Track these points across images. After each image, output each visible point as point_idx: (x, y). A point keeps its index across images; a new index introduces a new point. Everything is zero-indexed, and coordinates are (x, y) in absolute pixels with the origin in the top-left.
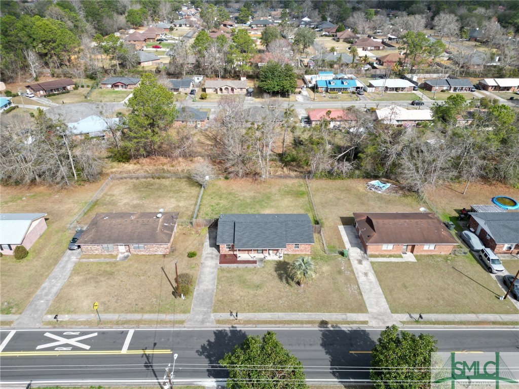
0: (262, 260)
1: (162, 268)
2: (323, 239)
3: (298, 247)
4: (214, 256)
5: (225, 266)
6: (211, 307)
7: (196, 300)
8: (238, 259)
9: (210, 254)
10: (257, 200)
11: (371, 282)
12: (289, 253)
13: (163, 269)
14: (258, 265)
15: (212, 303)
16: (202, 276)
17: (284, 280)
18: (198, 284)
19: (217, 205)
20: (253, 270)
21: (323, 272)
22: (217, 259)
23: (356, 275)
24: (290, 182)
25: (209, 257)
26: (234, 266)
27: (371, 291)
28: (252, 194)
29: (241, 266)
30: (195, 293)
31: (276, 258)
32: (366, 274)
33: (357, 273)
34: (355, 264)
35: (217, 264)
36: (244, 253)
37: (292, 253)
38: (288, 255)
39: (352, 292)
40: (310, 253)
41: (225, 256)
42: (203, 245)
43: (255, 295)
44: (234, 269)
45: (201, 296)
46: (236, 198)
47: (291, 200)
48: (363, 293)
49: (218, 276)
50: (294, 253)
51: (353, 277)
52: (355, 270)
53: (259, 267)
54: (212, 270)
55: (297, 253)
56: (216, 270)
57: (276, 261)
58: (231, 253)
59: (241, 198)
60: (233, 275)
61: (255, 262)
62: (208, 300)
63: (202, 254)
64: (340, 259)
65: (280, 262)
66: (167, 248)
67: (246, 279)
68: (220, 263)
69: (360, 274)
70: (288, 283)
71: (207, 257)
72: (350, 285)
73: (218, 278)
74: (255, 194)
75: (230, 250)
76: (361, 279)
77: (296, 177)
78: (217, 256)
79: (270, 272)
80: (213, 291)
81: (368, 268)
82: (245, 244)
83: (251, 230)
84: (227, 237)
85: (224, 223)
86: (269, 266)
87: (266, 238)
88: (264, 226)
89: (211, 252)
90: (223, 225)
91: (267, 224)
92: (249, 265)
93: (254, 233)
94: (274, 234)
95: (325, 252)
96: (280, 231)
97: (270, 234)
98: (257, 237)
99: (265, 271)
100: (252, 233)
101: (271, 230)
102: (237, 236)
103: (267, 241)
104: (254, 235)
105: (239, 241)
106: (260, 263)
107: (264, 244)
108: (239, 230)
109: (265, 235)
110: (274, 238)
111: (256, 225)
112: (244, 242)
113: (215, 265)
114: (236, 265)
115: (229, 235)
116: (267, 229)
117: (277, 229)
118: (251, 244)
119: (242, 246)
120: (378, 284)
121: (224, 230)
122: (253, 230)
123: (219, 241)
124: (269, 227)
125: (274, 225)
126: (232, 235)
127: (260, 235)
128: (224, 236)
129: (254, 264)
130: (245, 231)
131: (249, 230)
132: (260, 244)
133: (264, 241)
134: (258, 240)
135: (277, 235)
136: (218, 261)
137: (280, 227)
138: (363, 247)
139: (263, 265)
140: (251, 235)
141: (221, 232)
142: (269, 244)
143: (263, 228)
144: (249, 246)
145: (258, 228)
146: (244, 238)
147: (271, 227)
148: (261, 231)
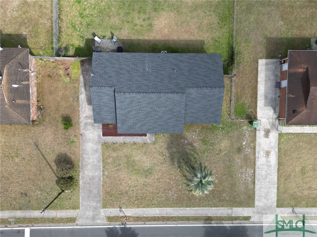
1: (35, 143)
6: (100, 201)
7: (83, 192)
11: (269, 166)
14: (148, 139)
15: (100, 195)
16: (85, 156)
18: (82, 168)
21: (220, 150)
22: (98, 127)
23: (257, 155)
27: (266, 178)
29: (128, 140)
30: (81, 182)
32: (268, 153)
33: (259, 152)
35: (100, 136)
39: (245, 180)
44: (121, 144)
45: (88, 186)
48: (256, 182)
49: (103, 157)
52: (257, 147)
53: (149, 142)
54: (95, 147)
56: (100, 147)
60: (121, 154)
61: (144, 134)
62: (95, 191)
67: (134, 161)
68: (104, 135)
69: (262, 153)
70: (179, 167)
72: (246, 170)
73: (103, 161)
76: (261, 160)
79: (161, 150)
80: (100, 180)
81: (273, 145)
82: (131, 127)
83: (138, 107)
84: (106, 114)
85: (99, 91)
86: (160, 141)
87: (158, 118)
88: (156, 101)
89: (90, 115)
90: (98, 94)
91: (161, 97)
92: (137, 138)
93: (142, 111)
94: (170, 113)
95: (229, 115)
96: (178, 109)
97: (164, 113)
98: (146, 117)
99: (155, 148)
100: (141, 112)
101: (166, 108)
102: (120, 116)
103: (159, 123)
104: (143, 115)
105: (123, 123)
106: (150, 136)
107: (156, 128)
108: (121, 106)
109: (157, 115)
110: (169, 119)
111: (146, 99)
112: (129, 124)
113: (98, 138)
114: (123, 138)
115: (109, 111)
116: (160, 105)
117: (173, 105)
118: (139, 128)
119: (127, 130)
120: (277, 169)
121: (100, 102)
122: (141, 106)
123: (97, 120)
124: (164, 102)
125: (171, 99)
126: (113, 110)
127: (150, 114)
128: (103, 112)
129: (144, 137)
130: (131, 109)
131: (136, 106)
132: (151, 128)
133: (156, 124)
134: (148, 121)
135: (173, 115)
136: (100, 131)
137: (178, 102)
138: (279, 107)
139: (154, 138)
140: (139, 115)
141: (98, 106)
142: (162, 127)
143: (155, 104)
144: (137, 130)
145: (148, 104)
146: (130, 118)
147: (166, 103)
148: (152, 109)
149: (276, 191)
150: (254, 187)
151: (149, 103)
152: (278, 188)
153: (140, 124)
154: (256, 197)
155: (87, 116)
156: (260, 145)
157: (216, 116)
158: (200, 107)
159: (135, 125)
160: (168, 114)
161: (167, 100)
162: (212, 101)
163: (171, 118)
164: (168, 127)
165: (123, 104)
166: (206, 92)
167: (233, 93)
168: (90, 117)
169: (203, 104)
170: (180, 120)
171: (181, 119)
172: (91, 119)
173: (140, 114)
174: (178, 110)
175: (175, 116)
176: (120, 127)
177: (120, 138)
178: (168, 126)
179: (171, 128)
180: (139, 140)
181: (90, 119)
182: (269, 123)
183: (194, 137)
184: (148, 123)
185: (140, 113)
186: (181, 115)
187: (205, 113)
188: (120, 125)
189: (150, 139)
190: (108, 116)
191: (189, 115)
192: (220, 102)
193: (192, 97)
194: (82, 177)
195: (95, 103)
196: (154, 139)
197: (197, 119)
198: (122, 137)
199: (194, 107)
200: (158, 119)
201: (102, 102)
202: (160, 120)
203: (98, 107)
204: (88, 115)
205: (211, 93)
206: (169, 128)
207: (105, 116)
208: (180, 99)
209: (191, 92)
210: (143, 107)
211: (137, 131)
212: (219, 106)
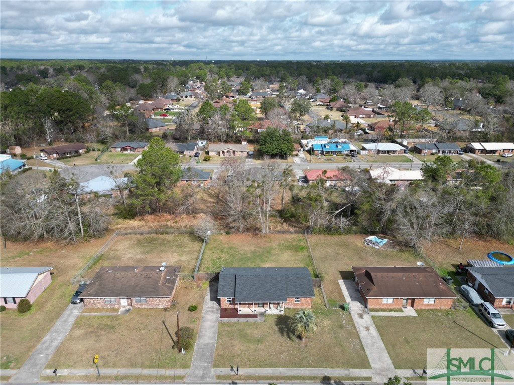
0: (262, 314)
1: (163, 321)
2: (324, 293)
3: (299, 301)
4: (214, 310)
5: (226, 320)
6: (212, 362)
7: (196, 355)
8: (239, 313)
9: (210, 308)
10: (258, 254)
11: (373, 337)
12: (290, 307)
13: (164, 323)
14: (259, 319)
15: (212, 358)
16: (202, 330)
17: (285, 334)
18: (199, 338)
19: (218, 259)
20: (254, 324)
21: (324, 327)
22: (217, 313)
23: (358, 329)
24: (289, 237)
25: (210, 311)
26: (235, 320)
27: (373, 346)
28: (252, 248)
29: (241, 320)
30: (195, 348)
31: (277, 312)
32: (367, 329)
33: (359, 328)
34: (356, 318)
35: (217, 318)
36: (245, 307)
37: (293, 307)
38: (289, 309)
39: (354, 347)
40: (310, 307)
41: (226, 309)
42: (204, 299)
43: (256, 350)
44: (235, 323)
46: (237, 252)
47: (291, 254)
48: (365, 348)
49: (218, 330)
50: (295, 307)
51: (354, 331)
52: (356, 325)
53: (259, 321)
54: (213, 324)
55: (298, 307)
56: (217, 324)
57: (277, 315)
58: (232, 306)
59: (242, 252)
60: (234, 329)
61: (255, 316)
63: (202, 308)
64: (340, 313)
65: (281, 316)
66: (169, 302)
67: (246, 333)
68: (220, 317)
69: (362, 328)
70: (289, 337)
71: (207, 311)
72: (352, 340)
73: (218, 333)
74: (255, 248)
75: (230, 304)
76: (363, 333)
77: (296, 232)
78: (217, 310)
79: (270, 327)
80: (214, 346)
81: (369, 323)
86: (270, 320)
88: (264, 279)
93: (255, 286)
94: (275, 287)
95: (325, 306)
97: (271, 287)
98: (257, 290)
99: (266, 325)
100: (253, 286)
101: (272, 284)
102: (238, 290)
103: (267, 294)
106: (261, 317)
108: (240, 283)
109: (266, 288)
111: (257, 279)
112: (244, 295)
115: (230, 288)
117: (277, 282)
120: (380, 339)
126: (233, 288)
127: (260, 288)
128: (225, 289)
129: (255, 318)
130: (246, 284)
131: (250, 283)
133: (265, 294)
134: (259, 293)
135: (278, 288)
136: (218, 315)
137: (280, 280)
139: (264, 319)
140: (252, 288)
142: (270, 297)
146: (245, 291)
148: (261, 285)
149: (387, 355)
150: (365, 353)
152: (389, 353)
156: (357, 323)
157: (310, 292)
158: (297, 285)
159: (249, 296)
162: (304, 281)
163: (276, 291)
166: (299, 276)
170: (283, 292)
174: (280, 285)
178: (274, 296)
179: (277, 298)
182: (360, 310)
186: (283, 288)
187: (302, 290)
191: (290, 290)
193: (290, 279)
194: (197, 344)
200: (266, 291)
201: (226, 283)
205: (303, 277)
207: (227, 292)
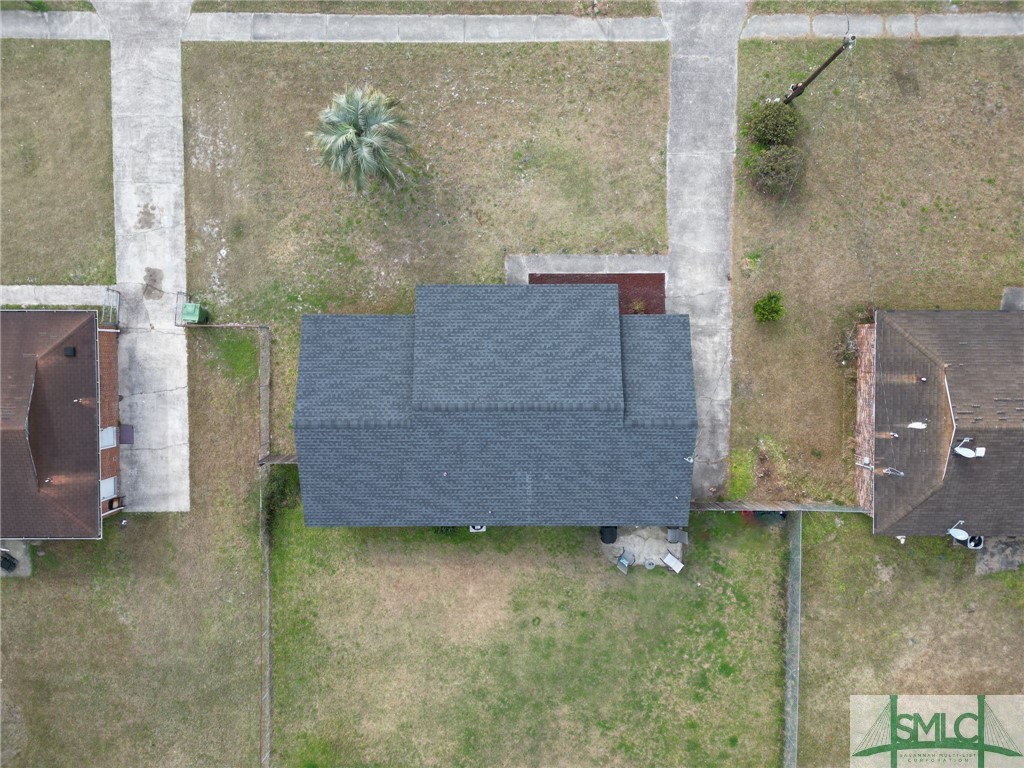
5: (641, 265)
6: (675, 68)
7: (726, 96)
9: (705, 332)
11: (140, 178)
14: (525, 267)
15: (674, 85)
16: (719, 212)
17: (438, 190)
18: (728, 172)
19: (704, 681)
20: (541, 242)
21: (297, 230)
22: (676, 301)
23: (182, 214)
25: (703, 311)
26: (609, 265)
27: (148, 140)
29: (586, 264)
30: (733, 128)
32: (147, 219)
33: (176, 223)
35: (673, 274)
39: (215, 134)
42: (735, 386)
43: (538, 120)
44: (609, 248)
45: (712, 117)
48: (180, 127)
49: (664, 210)
51: (196, 208)
52: (182, 239)
53: (523, 257)
54: (687, 240)
56: (673, 240)
60: (608, 219)
62: (689, 99)
67: (568, 195)
68: (660, 278)
69: (166, 221)
70: (426, 176)
71: (713, 311)
72: (214, 166)
73: (663, 198)
76: (168, 196)
79: (485, 229)
80: (675, 137)
81: (133, 248)
82: (578, 305)
83: (556, 366)
84: (651, 343)
85: (672, 414)
86: (486, 260)
87: (495, 332)
88: (501, 385)
89: (701, 341)
90: (675, 403)
91: (488, 396)
92: (558, 270)
93: (542, 355)
94: (459, 349)
95: (273, 342)
96: (433, 361)
97: (477, 348)
98: (532, 335)
99: (502, 236)
100: (548, 352)
101: (471, 365)
102: (610, 337)
103: (490, 317)
104: (540, 342)
105: (600, 318)
106: (518, 276)
107: (501, 302)
108: (605, 368)
109: (497, 342)
110: (461, 330)
111: (533, 390)
112: (582, 312)
113: (677, 268)
114: (602, 268)
115: (644, 353)
116: (489, 372)
117: (449, 372)
118: (553, 302)
119: (590, 294)
120: (116, 169)
121: (668, 379)
122: (545, 369)
123: (679, 325)
124: (478, 383)
125: (456, 390)
126: (631, 356)
127: (518, 345)
128: (662, 349)
129: (538, 272)
130: (578, 361)
131: (562, 369)
132: (518, 302)
133: (502, 315)
134: (526, 322)
135: (448, 342)
136: (670, 290)
137: (435, 383)
138: (120, 368)
139: (506, 267)
140: (554, 343)
141: (676, 369)
142: (482, 305)
143: (503, 376)
144: (560, 295)
145: (525, 376)
146: (581, 332)
147: (472, 380)
148: (515, 360)
149: (116, 98)
150: (185, 108)
151: (523, 377)
152: (108, 105)
153: (551, 313)
154: (177, 75)
155: (711, 335)
156: (174, 247)
157: (315, 338)
158: (368, 366)
159: (564, 310)
160: (463, 345)
161: (467, 387)
162: (332, 386)
163: (454, 332)
164: (464, 305)
165: (599, 375)
166: (350, 411)
167: (264, 407)
168: (701, 332)
169: (357, 376)
170: (426, 326)
171: (424, 330)
172: (698, 327)
173: (548, 346)
174: (435, 358)
175: (442, 338)
176: (609, 305)
177: (611, 268)
178: (463, 308)
179: (453, 302)
180: (553, 263)
181: (702, 327)
182: (147, 317)
183: (383, 273)
184: (526, 319)
185: (549, 349)
186: (425, 342)
187: (350, 347)
188: (611, 309)
189: (519, 264)
190: (646, 339)
191: (399, 342)
192: (306, 381)
193: (391, 397)
194: (729, 147)
195: (684, 376)
196: (506, 264)
197: (375, 329)
198: (604, 272)
199: (384, 366)
200: (495, 329)
201: (663, 379)
202: (489, 325)
203: (676, 366)
204: (708, 340)
205: (335, 408)
206: (459, 301)
207: (655, 338)
208: (430, 390)
209: (396, 412)
210: (539, 365)
211: (559, 292)
212: (308, 370)
